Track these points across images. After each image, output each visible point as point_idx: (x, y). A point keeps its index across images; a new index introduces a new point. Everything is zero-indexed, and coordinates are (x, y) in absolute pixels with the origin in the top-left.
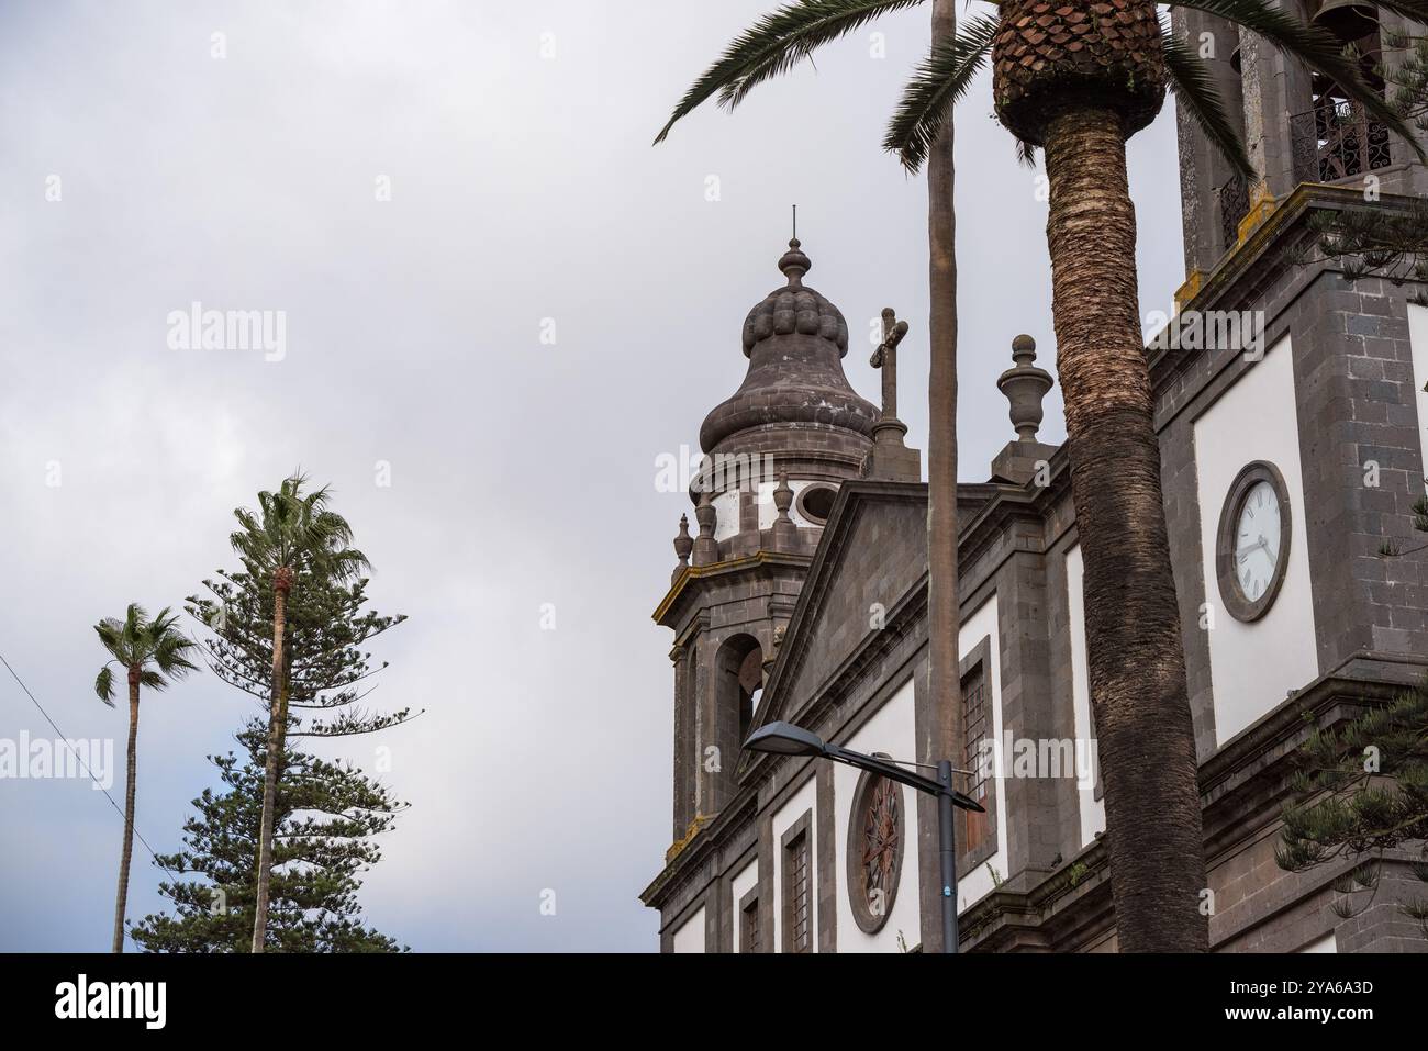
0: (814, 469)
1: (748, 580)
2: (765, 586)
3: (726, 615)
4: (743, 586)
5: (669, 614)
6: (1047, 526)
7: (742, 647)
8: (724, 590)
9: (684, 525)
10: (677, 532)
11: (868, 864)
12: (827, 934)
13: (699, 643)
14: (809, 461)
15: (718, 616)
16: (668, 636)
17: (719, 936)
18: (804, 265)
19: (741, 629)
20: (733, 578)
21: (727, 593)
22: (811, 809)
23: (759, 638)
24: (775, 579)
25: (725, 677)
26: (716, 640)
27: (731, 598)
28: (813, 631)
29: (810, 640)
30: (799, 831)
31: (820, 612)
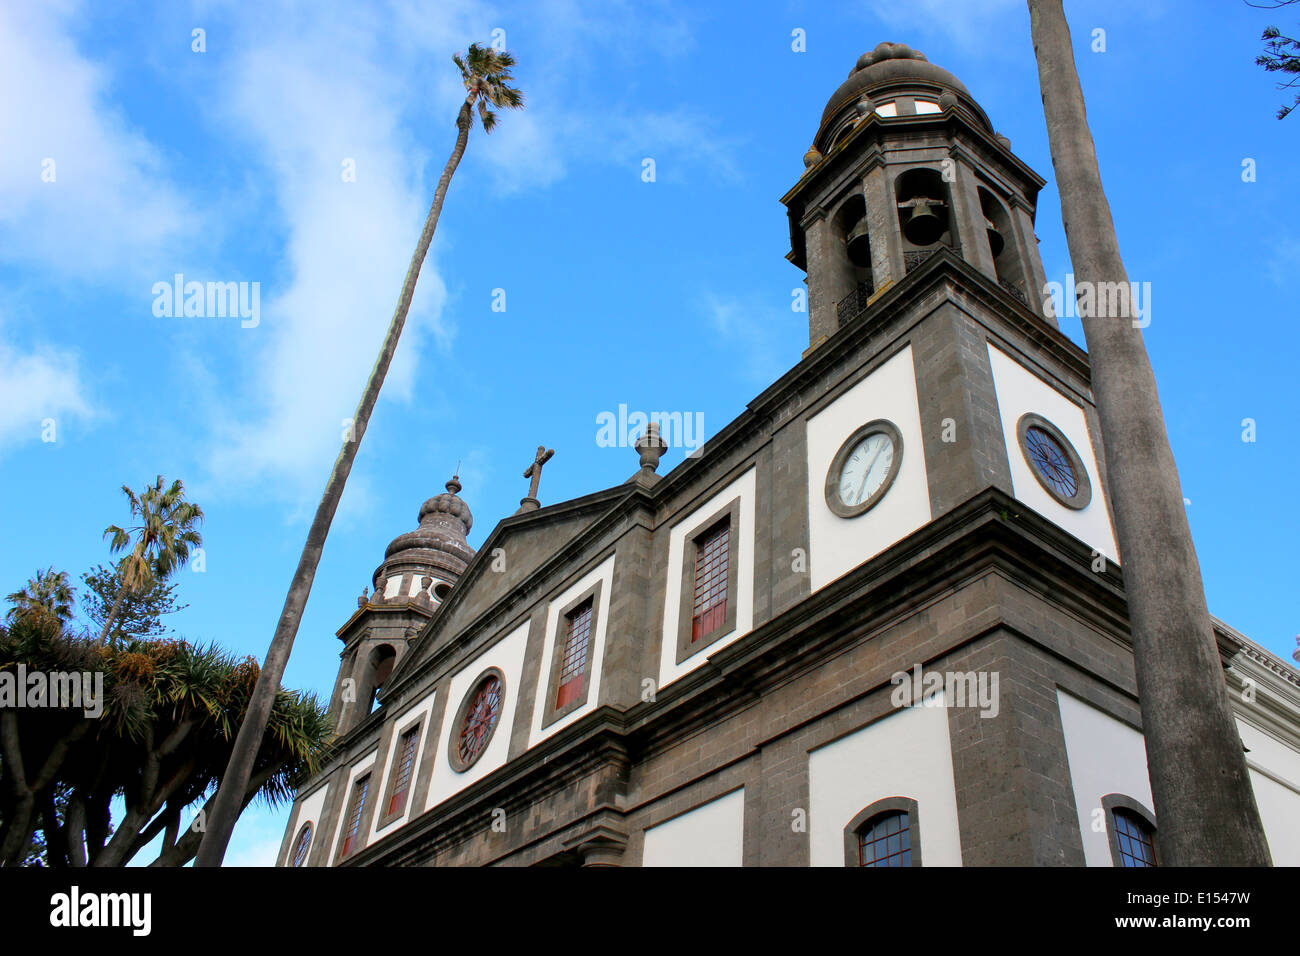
0: (444, 574)
1: (397, 618)
2: (406, 623)
3: (381, 633)
4: (394, 620)
5: (345, 635)
6: (657, 516)
7: (385, 652)
8: (382, 621)
9: (366, 592)
10: (361, 594)
11: (465, 736)
12: (424, 779)
13: (361, 647)
14: (444, 570)
15: (375, 633)
16: (341, 646)
17: (334, 800)
18: (458, 488)
19: (387, 642)
20: (389, 614)
21: (384, 622)
22: (426, 712)
23: (396, 648)
24: (413, 621)
25: (372, 667)
26: (372, 645)
27: (386, 625)
28: (453, 612)
29: (449, 618)
30: (416, 723)
31: (461, 600)
